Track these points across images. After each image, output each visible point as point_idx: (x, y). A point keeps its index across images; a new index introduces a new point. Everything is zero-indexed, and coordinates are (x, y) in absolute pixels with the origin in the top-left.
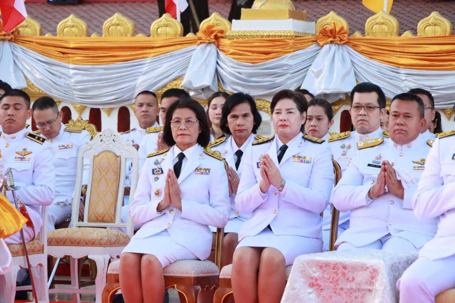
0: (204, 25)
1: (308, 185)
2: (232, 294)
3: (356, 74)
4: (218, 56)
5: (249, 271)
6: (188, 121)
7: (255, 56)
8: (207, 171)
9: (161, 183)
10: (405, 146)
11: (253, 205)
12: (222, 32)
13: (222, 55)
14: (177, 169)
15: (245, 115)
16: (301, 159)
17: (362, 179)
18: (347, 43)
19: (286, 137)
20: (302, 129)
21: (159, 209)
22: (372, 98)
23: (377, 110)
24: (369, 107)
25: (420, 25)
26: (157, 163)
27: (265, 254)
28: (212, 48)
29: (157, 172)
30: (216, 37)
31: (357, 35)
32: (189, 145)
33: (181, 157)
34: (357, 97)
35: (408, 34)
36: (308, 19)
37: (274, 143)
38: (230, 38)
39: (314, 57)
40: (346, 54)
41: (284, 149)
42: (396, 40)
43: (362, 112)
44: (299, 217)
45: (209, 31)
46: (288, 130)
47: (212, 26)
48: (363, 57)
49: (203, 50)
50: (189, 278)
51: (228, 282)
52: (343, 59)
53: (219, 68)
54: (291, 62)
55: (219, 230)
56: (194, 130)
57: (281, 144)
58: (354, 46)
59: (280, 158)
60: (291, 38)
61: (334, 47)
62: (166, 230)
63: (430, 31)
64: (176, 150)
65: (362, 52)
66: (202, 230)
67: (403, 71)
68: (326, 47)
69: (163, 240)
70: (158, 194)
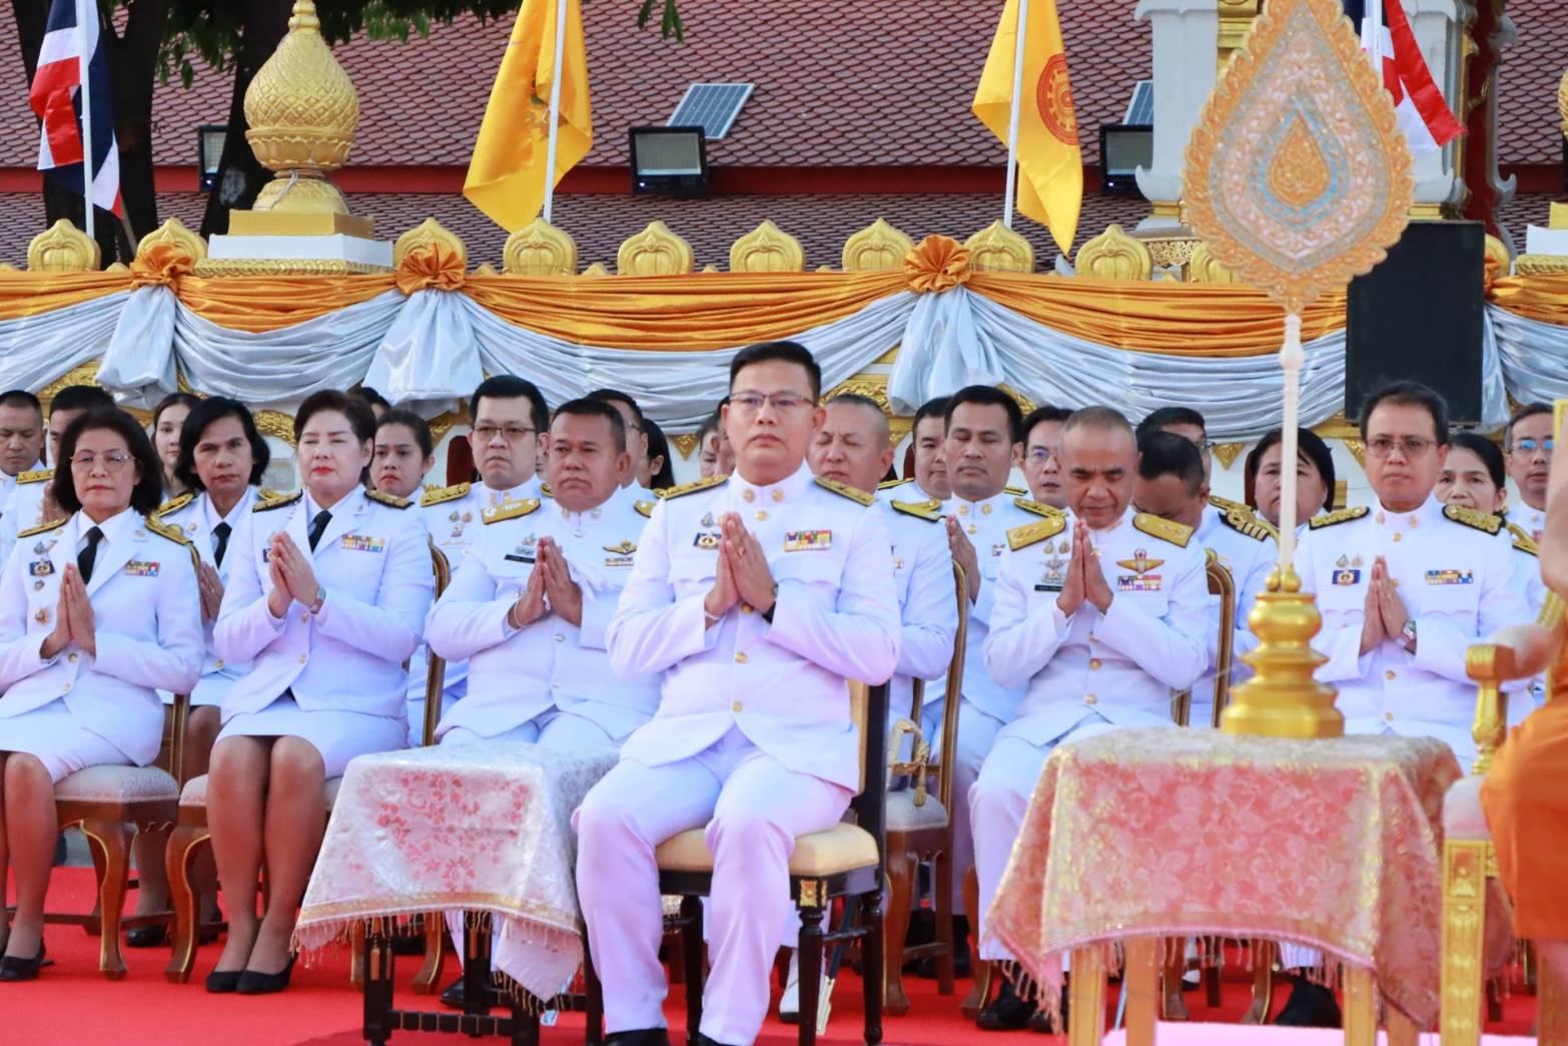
0: (146, 245)
1: (376, 599)
2: (209, 839)
3: (482, 358)
4: (178, 315)
5: (245, 789)
6: (109, 458)
7: (259, 315)
8: (153, 568)
9: (50, 595)
10: (586, 515)
11: (254, 645)
12: (186, 261)
13: (186, 312)
14: (86, 563)
15: (233, 444)
16: (362, 543)
17: (493, 588)
18: (462, 289)
19: (328, 496)
20: (365, 476)
21: (46, 652)
22: (518, 409)
23: (530, 437)
24: (512, 430)
25: (625, 250)
26: (40, 550)
27: (279, 751)
28: (166, 297)
29: (40, 569)
30: (175, 274)
31: (486, 270)
32: (113, 511)
33: (95, 536)
34: (486, 406)
35: (596, 271)
36: (379, 236)
37: (301, 507)
38: (205, 275)
39: (391, 318)
40: (461, 314)
41: (322, 522)
42: (570, 282)
43: (497, 440)
44: (356, 671)
45: (158, 259)
46: (331, 480)
47: (165, 249)
48: (497, 321)
49: (145, 301)
50: (113, 806)
51: (198, 815)
52: (455, 322)
53: (180, 342)
54: (340, 330)
55: (180, 699)
56: (125, 477)
57: (317, 510)
58: (479, 296)
59: (314, 540)
60: (340, 275)
61: (434, 298)
62: (60, 700)
63: (644, 264)
64: (83, 522)
65: (495, 309)
66: (143, 699)
67: (586, 352)
68: (417, 297)
69: (53, 720)
70: (42, 618)
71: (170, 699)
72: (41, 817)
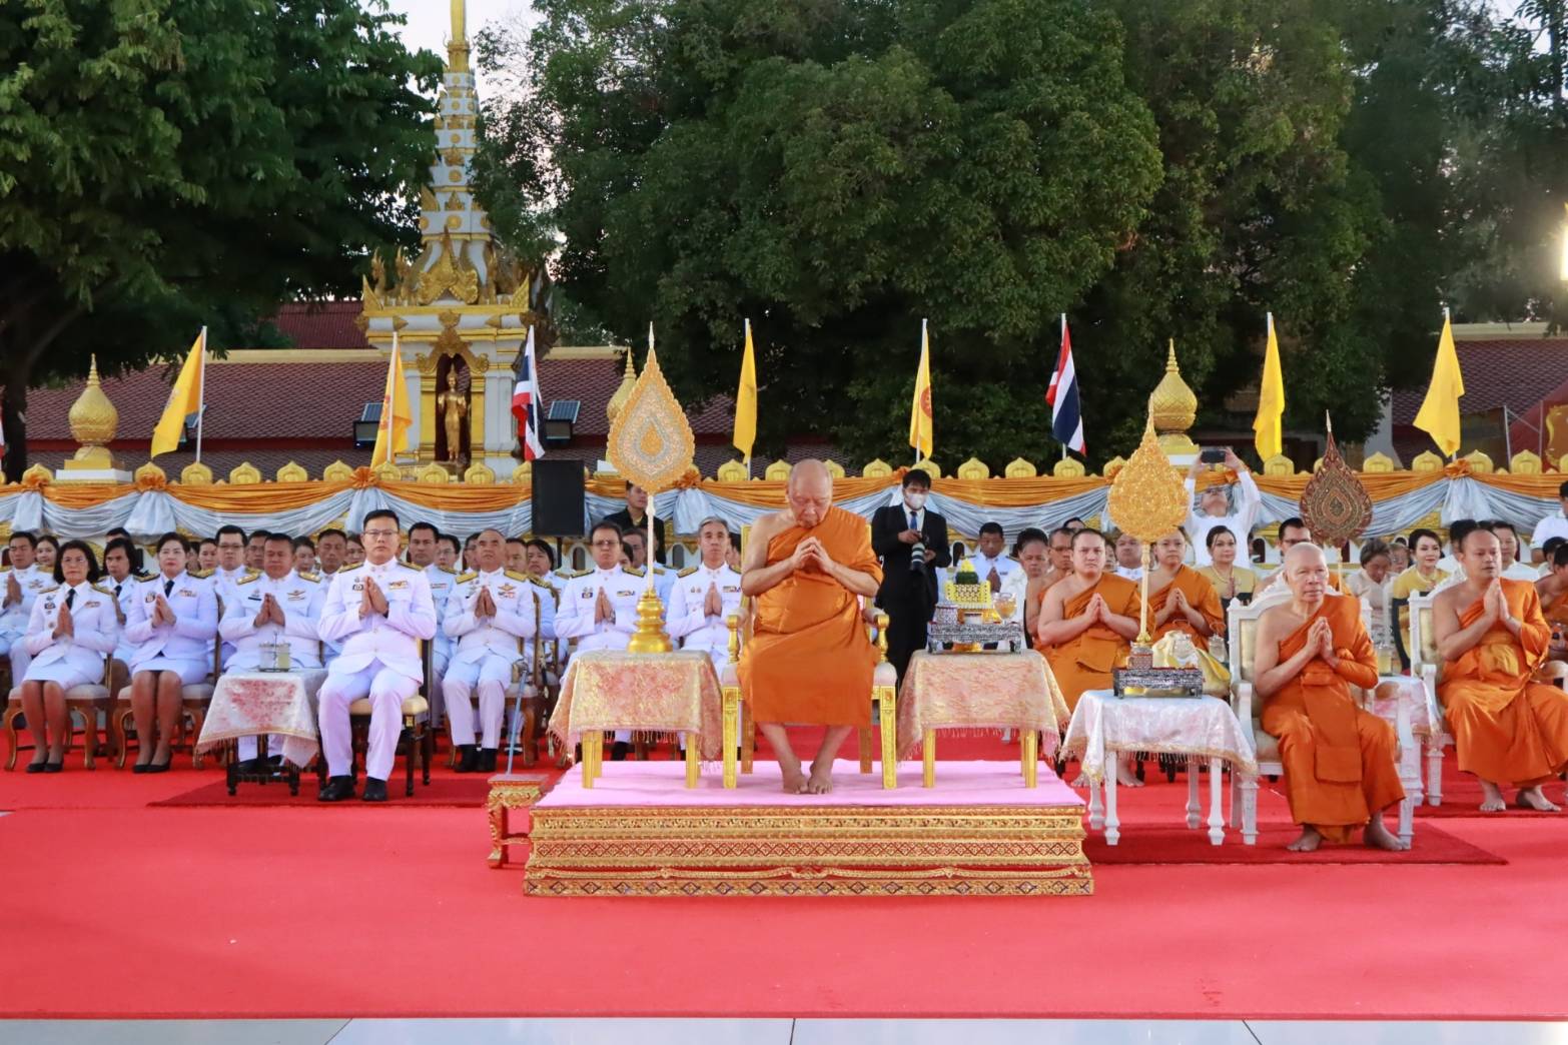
0: (27, 474)
1: (197, 617)
3: (176, 519)
4: (43, 503)
5: (147, 691)
6: (78, 559)
7: (80, 502)
8: (97, 604)
9: (54, 616)
10: (280, 581)
12: (45, 480)
13: (46, 501)
14: (69, 602)
15: (119, 558)
16: (189, 594)
17: (243, 612)
18: (166, 490)
19: (172, 574)
20: (186, 567)
21: (55, 636)
24: (236, 546)
25: (233, 474)
26: (49, 599)
27: (163, 677)
28: (36, 496)
29: (49, 606)
30: (40, 485)
31: (174, 483)
32: (79, 582)
33: (72, 592)
34: (223, 538)
35: (221, 482)
36: (127, 469)
37: (160, 579)
38: (54, 486)
39: (136, 502)
40: (165, 501)
42: (212, 488)
43: (229, 550)
44: (185, 644)
45: (33, 480)
46: (174, 568)
47: (35, 476)
48: (180, 503)
49: (29, 497)
52: (163, 507)
53: (46, 515)
54: (114, 507)
55: (110, 656)
56: (84, 567)
57: (167, 580)
58: (173, 493)
59: (168, 592)
60: (113, 485)
61: (154, 494)
62: (62, 658)
63: (242, 480)
64: (66, 587)
65: (179, 498)
67: (219, 514)
68: (146, 494)
69: (61, 667)
70: (51, 625)
71: (105, 656)
72: (60, 705)
